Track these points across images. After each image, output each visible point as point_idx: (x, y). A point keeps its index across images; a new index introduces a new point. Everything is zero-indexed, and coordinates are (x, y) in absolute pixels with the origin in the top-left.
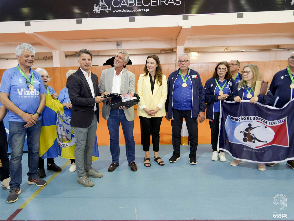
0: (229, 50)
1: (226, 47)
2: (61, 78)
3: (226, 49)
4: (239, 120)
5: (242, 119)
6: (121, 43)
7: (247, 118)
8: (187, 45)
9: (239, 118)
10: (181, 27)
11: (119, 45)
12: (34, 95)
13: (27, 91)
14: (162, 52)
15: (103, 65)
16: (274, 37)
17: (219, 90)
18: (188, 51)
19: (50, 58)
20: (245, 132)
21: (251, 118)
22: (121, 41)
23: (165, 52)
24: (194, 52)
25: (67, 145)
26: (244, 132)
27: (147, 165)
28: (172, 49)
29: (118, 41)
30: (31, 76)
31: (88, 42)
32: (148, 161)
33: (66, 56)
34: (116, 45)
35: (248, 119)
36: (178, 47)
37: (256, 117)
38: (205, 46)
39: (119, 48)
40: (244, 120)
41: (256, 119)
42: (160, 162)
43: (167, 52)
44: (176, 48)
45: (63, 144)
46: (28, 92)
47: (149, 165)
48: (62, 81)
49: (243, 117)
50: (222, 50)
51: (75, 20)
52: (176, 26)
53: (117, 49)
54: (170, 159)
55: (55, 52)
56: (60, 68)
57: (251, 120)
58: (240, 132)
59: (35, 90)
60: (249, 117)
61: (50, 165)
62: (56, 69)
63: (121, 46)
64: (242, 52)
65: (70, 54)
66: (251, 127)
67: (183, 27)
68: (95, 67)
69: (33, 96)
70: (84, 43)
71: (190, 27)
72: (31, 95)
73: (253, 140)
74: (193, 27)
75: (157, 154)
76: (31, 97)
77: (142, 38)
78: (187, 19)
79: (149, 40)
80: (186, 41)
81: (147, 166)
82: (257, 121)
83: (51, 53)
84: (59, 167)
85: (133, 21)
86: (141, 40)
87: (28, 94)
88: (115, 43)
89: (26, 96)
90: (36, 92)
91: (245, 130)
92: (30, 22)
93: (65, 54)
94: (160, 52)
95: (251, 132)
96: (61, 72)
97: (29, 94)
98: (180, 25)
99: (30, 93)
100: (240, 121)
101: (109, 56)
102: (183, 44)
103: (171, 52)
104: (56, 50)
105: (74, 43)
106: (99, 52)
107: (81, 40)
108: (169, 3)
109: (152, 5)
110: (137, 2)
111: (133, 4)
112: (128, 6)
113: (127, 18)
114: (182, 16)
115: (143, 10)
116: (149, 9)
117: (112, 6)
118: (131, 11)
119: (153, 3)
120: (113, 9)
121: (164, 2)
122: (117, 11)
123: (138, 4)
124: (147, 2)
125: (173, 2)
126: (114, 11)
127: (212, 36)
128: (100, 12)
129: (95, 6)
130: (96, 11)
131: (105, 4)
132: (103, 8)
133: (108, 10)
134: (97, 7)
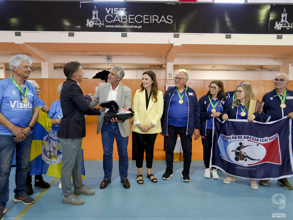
0: (216, 68)
1: (213, 66)
2: (49, 90)
3: (213, 67)
4: (230, 139)
5: (233, 138)
6: (112, 57)
7: (238, 136)
8: (177, 62)
9: (230, 136)
10: (172, 45)
11: (109, 59)
12: (27, 107)
13: (20, 104)
14: (151, 67)
15: (93, 78)
16: (259, 57)
17: (212, 108)
18: (177, 67)
19: (37, 69)
20: (237, 151)
21: (242, 137)
22: (112, 56)
23: (154, 67)
24: (182, 69)
25: (54, 162)
26: (235, 151)
27: (140, 182)
28: (162, 65)
29: (108, 55)
30: (25, 88)
31: (78, 55)
32: (140, 178)
33: (55, 68)
34: (107, 59)
35: (239, 138)
36: (168, 64)
37: (246, 136)
38: (194, 63)
39: (110, 62)
40: (235, 139)
41: (247, 138)
42: (153, 179)
43: (156, 67)
44: (166, 64)
45: (51, 160)
46: (22, 104)
47: (142, 182)
48: (49, 93)
49: (234, 136)
51: (67, 33)
52: (167, 43)
53: (107, 63)
54: (163, 176)
55: (44, 63)
56: (49, 79)
57: (241, 139)
58: (232, 151)
59: (29, 102)
60: (240, 136)
61: (37, 181)
62: (44, 80)
63: (112, 60)
64: (229, 70)
65: (59, 66)
66: (242, 145)
67: (174, 45)
68: (84, 80)
69: (27, 109)
70: (74, 55)
71: (181, 45)
72: (24, 108)
73: (245, 159)
74: (183, 45)
75: (150, 171)
76: (24, 110)
77: (133, 54)
78: (177, 37)
79: (139, 55)
80: (176, 58)
81: (140, 184)
82: (248, 140)
83: (40, 64)
84: (48, 184)
85: (125, 37)
86: (132, 55)
87: (21, 107)
88: (106, 57)
89: (19, 108)
90: (30, 105)
91: (237, 149)
92: (20, 32)
93: (54, 65)
94: (149, 68)
95: (243, 150)
96: (49, 84)
97: (23, 107)
98: (171, 43)
99: (23, 105)
100: (232, 140)
101: (99, 69)
102: (173, 61)
103: (160, 67)
104: (45, 61)
105: (64, 55)
106: (88, 64)
107: (71, 52)
108: (161, 21)
109: (144, 22)
110: (129, 19)
111: (125, 20)
112: (121, 22)
113: (120, 33)
114: (173, 34)
115: (135, 27)
116: (141, 26)
117: (105, 21)
118: (123, 27)
119: (146, 21)
120: (106, 24)
121: (156, 20)
122: (110, 26)
123: (131, 20)
124: (139, 19)
125: (165, 21)
126: (107, 26)
127: (200, 54)
128: (92, 26)
129: (88, 20)
130: (89, 25)
131: (98, 19)
132: (96, 23)
133: (100, 24)
134: (90, 21)
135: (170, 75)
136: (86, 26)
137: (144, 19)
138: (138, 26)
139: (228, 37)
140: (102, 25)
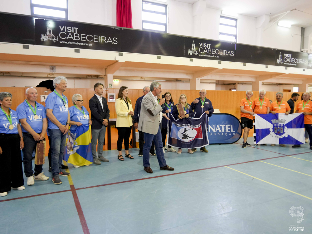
0: (144, 79)
3: (142, 78)
6: (55, 68)
8: (117, 74)
11: (53, 69)
14: (88, 77)
21: (186, 125)
22: (55, 66)
23: (91, 77)
24: (116, 79)
27: (122, 159)
29: (52, 65)
31: (20, 64)
34: (50, 69)
36: (108, 75)
38: (129, 76)
42: (131, 157)
43: (93, 77)
44: (106, 75)
50: (138, 79)
51: (21, 45)
52: (114, 60)
54: (139, 155)
63: (55, 70)
67: (119, 61)
71: (124, 62)
72: (66, 111)
77: (77, 65)
78: (122, 55)
79: (82, 67)
85: (78, 52)
88: (49, 67)
94: (86, 77)
98: (117, 60)
99: (66, 109)
102: (113, 73)
108: (108, 41)
109: (94, 41)
110: (81, 37)
111: (78, 38)
112: (74, 39)
113: (73, 49)
114: (118, 53)
115: (86, 44)
116: (92, 44)
117: (59, 37)
118: (76, 44)
119: (96, 40)
120: (60, 40)
121: (105, 40)
122: (64, 42)
123: (83, 39)
124: (90, 38)
125: (111, 41)
126: (61, 42)
127: (135, 68)
128: (47, 41)
129: (42, 35)
130: (43, 40)
131: (53, 35)
132: (50, 38)
133: (55, 40)
134: (44, 36)
135: (111, 85)
136: (41, 40)
137: (94, 39)
138: (89, 44)
139: (159, 58)
140: (56, 41)
